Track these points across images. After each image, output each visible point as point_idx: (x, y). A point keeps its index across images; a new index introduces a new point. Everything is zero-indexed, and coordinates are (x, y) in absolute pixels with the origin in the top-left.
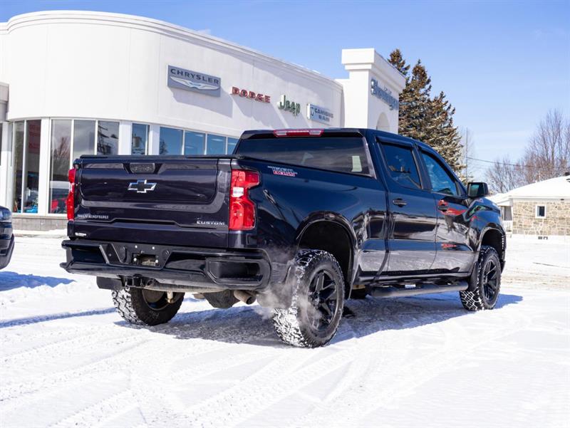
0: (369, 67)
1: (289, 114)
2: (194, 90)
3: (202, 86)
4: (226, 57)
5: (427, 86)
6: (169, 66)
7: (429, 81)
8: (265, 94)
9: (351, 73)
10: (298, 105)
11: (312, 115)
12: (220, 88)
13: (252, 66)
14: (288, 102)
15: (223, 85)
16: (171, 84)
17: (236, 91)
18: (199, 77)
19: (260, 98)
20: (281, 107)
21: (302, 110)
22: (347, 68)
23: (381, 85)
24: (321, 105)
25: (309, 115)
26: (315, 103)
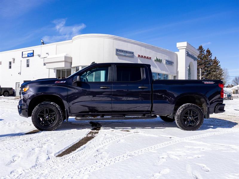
0: (185, 47)
1: (158, 63)
2: (125, 56)
3: (127, 55)
4: (136, 46)
5: (211, 55)
6: (116, 49)
7: (211, 54)
8: (149, 57)
9: (180, 50)
10: (161, 60)
11: (166, 63)
12: (134, 55)
13: (145, 48)
14: (158, 59)
15: (135, 54)
16: (117, 54)
17: (139, 56)
18: (126, 52)
19: (148, 58)
20: (155, 61)
21: (163, 61)
22: (178, 48)
23: (190, 53)
24: (170, 60)
25: (165, 63)
26: (167, 59)
